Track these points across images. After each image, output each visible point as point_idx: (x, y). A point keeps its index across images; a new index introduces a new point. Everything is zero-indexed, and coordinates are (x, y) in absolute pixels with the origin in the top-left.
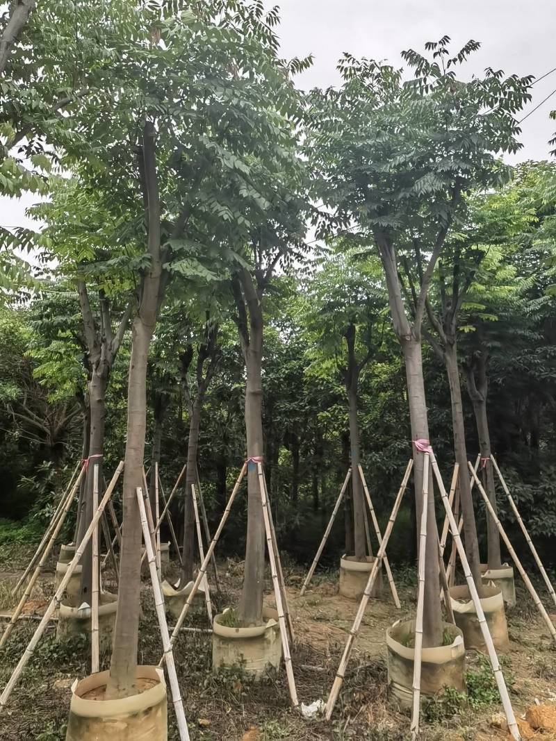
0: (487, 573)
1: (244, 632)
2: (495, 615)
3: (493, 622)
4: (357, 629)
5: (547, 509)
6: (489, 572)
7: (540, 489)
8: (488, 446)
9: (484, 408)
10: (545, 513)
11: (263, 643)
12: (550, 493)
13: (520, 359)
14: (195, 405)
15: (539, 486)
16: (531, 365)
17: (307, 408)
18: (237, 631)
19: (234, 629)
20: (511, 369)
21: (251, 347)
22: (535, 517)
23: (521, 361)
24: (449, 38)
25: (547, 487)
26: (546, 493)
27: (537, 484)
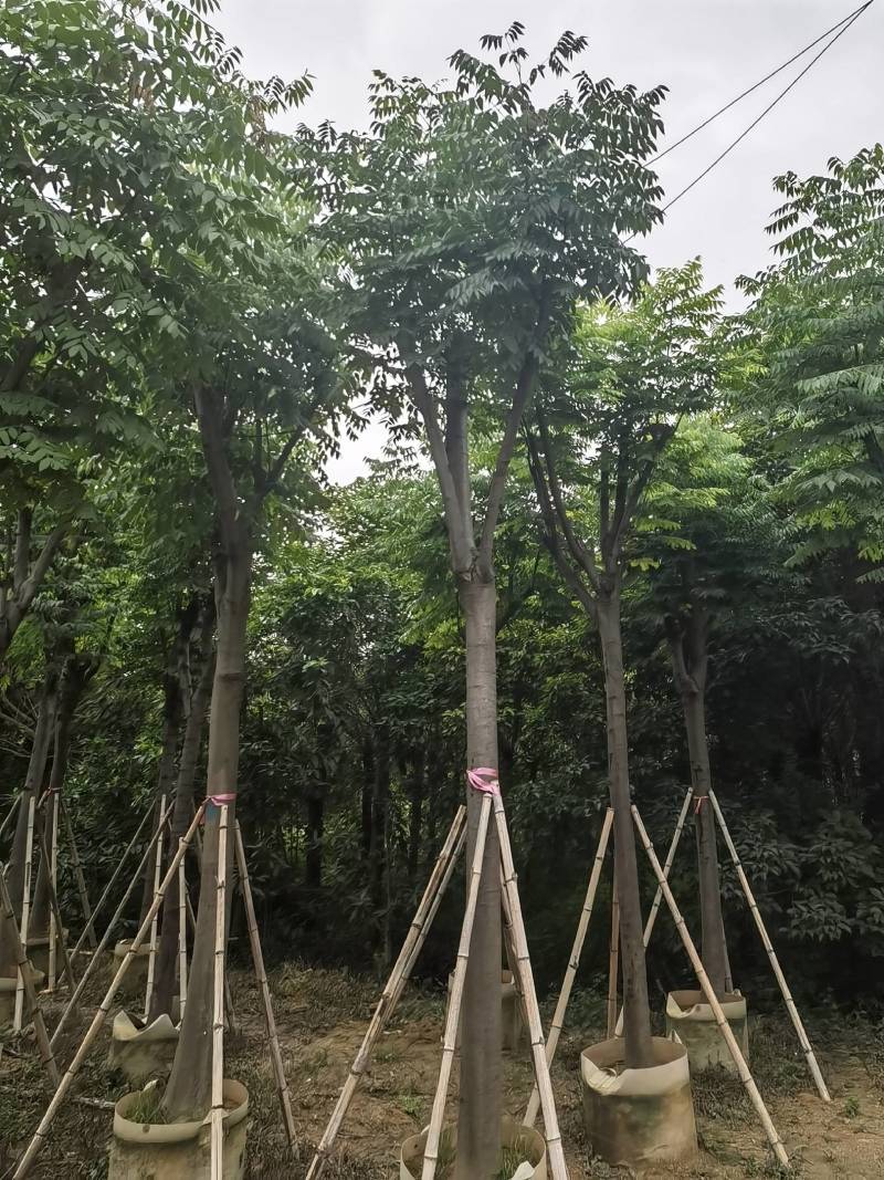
0: (693, 1010)
1: (158, 1132)
2: (666, 1101)
3: (662, 1116)
4: (330, 1143)
5: (824, 889)
6: (698, 1009)
7: (813, 852)
8: (706, 775)
9: (700, 707)
10: (819, 897)
11: (194, 1153)
12: (829, 860)
13: (777, 620)
14: (195, 698)
15: (809, 846)
16: (795, 631)
17: (432, 701)
18: (146, 1130)
19: (141, 1126)
20: (757, 636)
21: (227, 595)
22: (798, 903)
23: (778, 624)
24: (522, 27)
25: (824, 848)
26: (822, 859)
27: (807, 843)
